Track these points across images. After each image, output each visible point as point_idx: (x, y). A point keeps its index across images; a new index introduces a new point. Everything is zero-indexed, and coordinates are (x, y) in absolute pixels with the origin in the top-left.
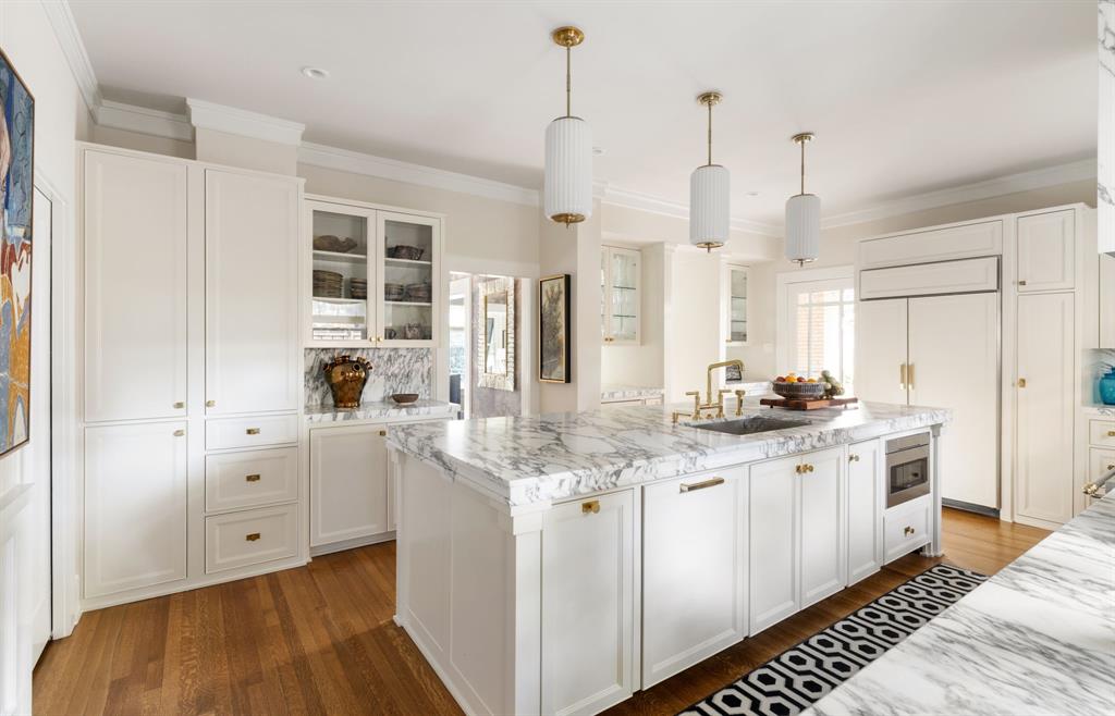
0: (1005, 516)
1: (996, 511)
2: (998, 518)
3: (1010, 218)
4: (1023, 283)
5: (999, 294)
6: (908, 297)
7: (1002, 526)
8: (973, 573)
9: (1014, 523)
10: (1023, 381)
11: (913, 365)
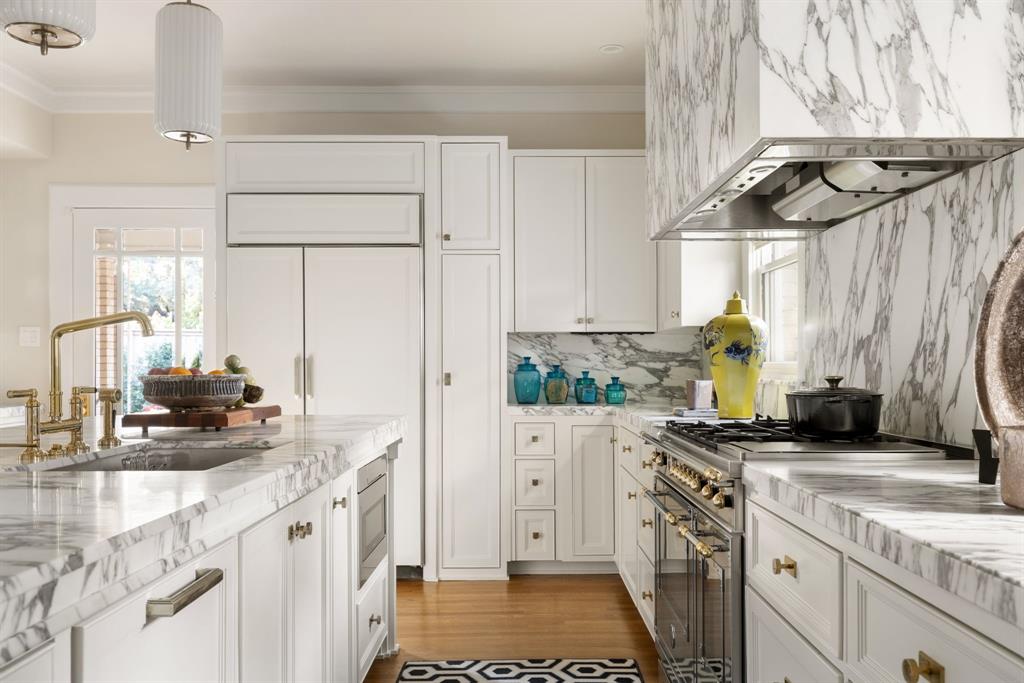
0: (429, 576)
1: (419, 570)
2: (422, 581)
3: (433, 141)
4: (447, 237)
5: (421, 249)
6: (303, 245)
7: (426, 589)
8: (449, 663)
9: (440, 581)
10: (448, 376)
11: (311, 358)
